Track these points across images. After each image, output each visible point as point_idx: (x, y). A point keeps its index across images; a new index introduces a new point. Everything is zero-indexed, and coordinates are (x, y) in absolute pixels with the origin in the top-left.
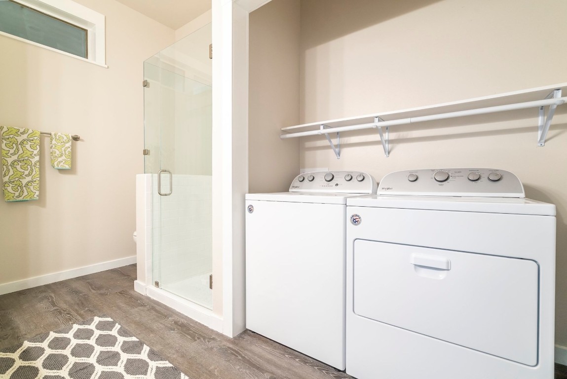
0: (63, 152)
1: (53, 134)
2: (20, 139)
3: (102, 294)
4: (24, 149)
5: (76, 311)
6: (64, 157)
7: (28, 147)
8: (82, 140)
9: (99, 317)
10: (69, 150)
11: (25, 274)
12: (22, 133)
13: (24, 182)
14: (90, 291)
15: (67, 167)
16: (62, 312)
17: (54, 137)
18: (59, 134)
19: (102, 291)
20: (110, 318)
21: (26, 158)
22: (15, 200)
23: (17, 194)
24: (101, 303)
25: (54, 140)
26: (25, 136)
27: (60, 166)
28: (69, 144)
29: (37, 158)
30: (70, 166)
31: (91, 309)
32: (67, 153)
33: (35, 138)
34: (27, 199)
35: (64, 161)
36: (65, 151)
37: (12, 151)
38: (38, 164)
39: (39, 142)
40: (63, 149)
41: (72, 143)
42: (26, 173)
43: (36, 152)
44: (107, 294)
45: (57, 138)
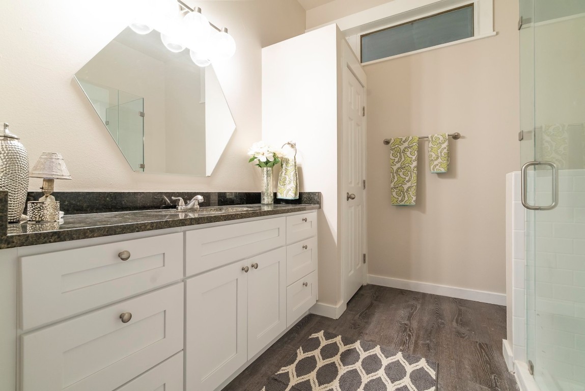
0: (439, 155)
1: (430, 136)
2: (402, 147)
3: (459, 334)
4: (406, 156)
5: (418, 337)
6: (439, 160)
7: (408, 154)
8: (463, 137)
9: (428, 362)
10: (445, 151)
11: (408, 275)
12: (404, 142)
13: (406, 187)
14: (452, 321)
15: (443, 170)
16: (408, 330)
17: (430, 139)
18: (436, 135)
19: (463, 330)
20: (434, 373)
21: (407, 165)
22: (398, 204)
23: (400, 198)
24: (448, 345)
25: (430, 142)
26: (406, 145)
27: (435, 170)
28: (445, 145)
29: (415, 164)
30: (446, 169)
31: (432, 345)
32: (443, 155)
33: (414, 144)
34: (407, 204)
35: (439, 165)
36: (441, 152)
37: (397, 160)
38: (415, 169)
39: (417, 147)
40: (439, 151)
41: (449, 142)
42: (407, 178)
43: (414, 158)
44: (464, 337)
45: (434, 140)
